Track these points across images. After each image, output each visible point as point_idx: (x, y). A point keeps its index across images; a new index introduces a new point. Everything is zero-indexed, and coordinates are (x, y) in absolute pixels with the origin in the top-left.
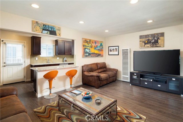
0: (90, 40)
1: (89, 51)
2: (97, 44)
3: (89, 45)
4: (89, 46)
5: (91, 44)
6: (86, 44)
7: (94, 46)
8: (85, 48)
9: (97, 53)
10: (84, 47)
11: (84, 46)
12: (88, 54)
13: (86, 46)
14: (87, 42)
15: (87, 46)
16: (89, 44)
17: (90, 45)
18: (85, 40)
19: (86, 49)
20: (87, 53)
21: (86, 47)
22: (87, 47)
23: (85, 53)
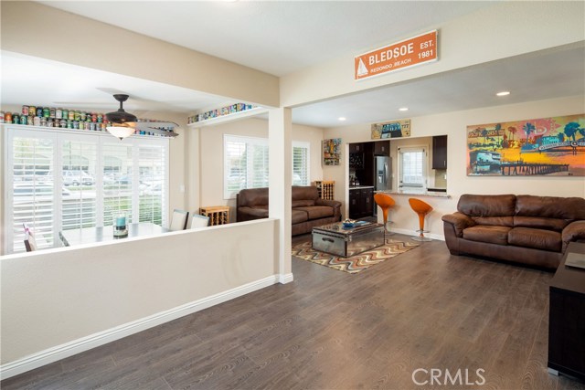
0: (499, 126)
1: (495, 157)
2: (536, 133)
3: (493, 140)
4: (493, 145)
5: (505, 137)
6: (481, 140)
7: (522, 141)
8: (477, 152)
9: (542, 162)
10: (470, 148)
11: (470, 146)
12: (487, 168)
13: (478, 145)
14: (485, 133)
15: (484, 146)
16: (496, 138)
17: (499, 139)
18: (478, 130)
19: (480, 154)
20: (482, 163)
21: (478, 149)
22: (487, 148)
23: (477, 165)
